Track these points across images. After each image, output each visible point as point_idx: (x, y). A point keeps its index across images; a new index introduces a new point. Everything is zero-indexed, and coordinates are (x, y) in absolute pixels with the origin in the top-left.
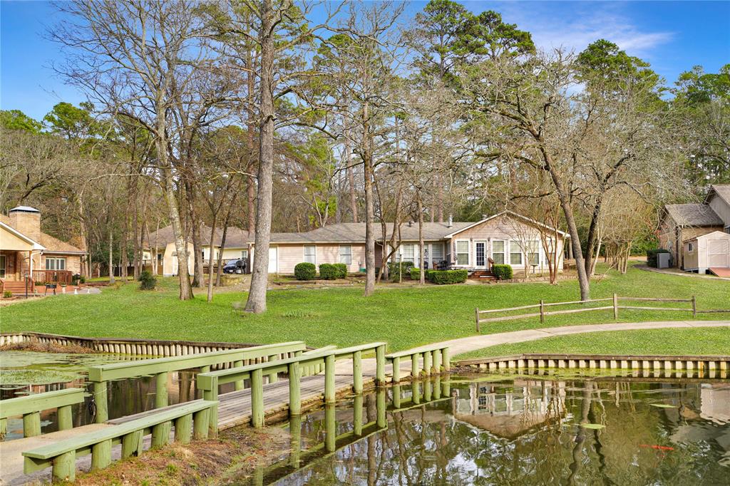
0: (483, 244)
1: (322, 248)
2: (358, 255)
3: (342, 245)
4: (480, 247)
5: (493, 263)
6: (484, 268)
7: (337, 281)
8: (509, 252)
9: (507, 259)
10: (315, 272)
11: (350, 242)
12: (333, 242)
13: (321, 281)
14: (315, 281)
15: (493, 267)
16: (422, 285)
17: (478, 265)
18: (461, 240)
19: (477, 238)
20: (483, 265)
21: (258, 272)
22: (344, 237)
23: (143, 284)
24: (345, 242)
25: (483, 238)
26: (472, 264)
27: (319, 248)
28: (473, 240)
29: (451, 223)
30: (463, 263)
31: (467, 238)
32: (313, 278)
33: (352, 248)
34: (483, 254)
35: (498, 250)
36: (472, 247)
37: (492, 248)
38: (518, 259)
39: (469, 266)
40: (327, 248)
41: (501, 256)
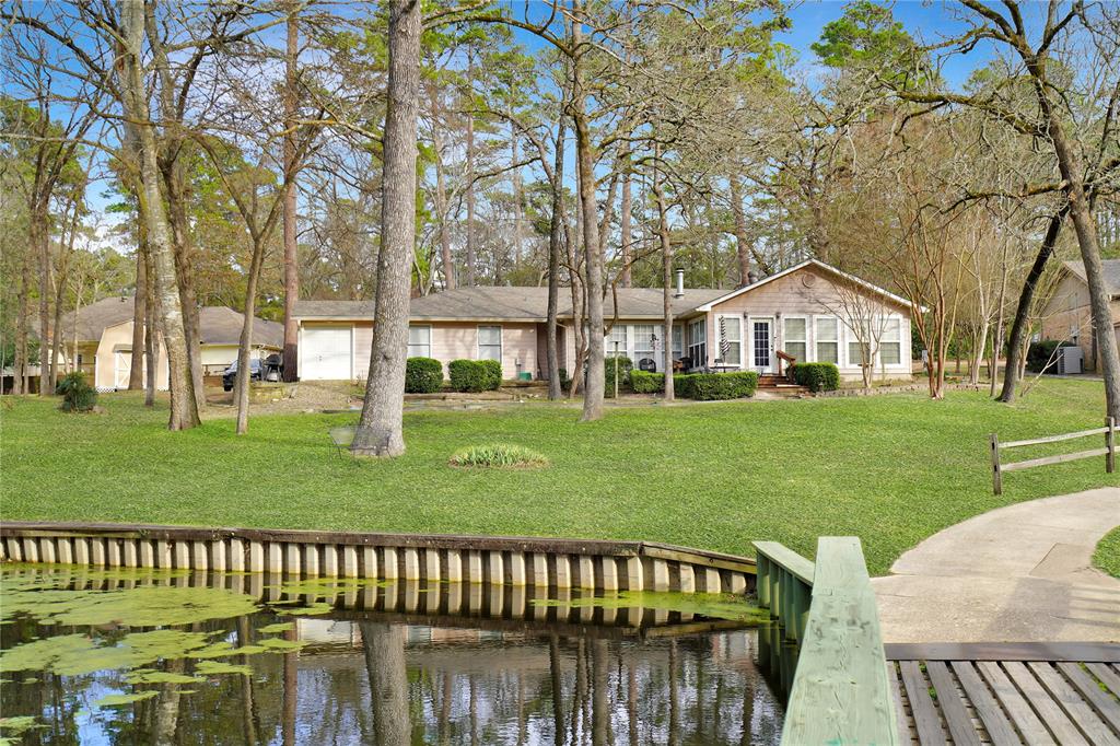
0: (767, 324)
1: (442, 331)
2: (514, 346)
3: (483, 325)
4: (761, 331)
5: (786, 360)
6: (770, 370)
7: (486, 394)
8: (816, 341)
9: (812, 354)
10: (441, 376)
11: (500, 320)
12: (465, 319)
13: (453, 394)
14: (443, 394)
15: (790, 368)
16: (671, 402)
17: (757, 364)
18: (725, 315)
19: (756, 312)
20: (767, 364)
21: (386, 358)
22: (487, 310)
23: (68, 399)
24: (491, 320)
25: (766, 312)
26: (747, 363)
27: (436, 330)
28: (749, 317)
29: (681, 290)
31: (735, 312)
32: (438, 389)
33: (504, 332)
34: (767, 343)
35: (795, 336)
36: (746, 330)
37: (783, 332)
38: (831, 353)
39: (742, 365)
40: (452, 331)
41: (799, 348)
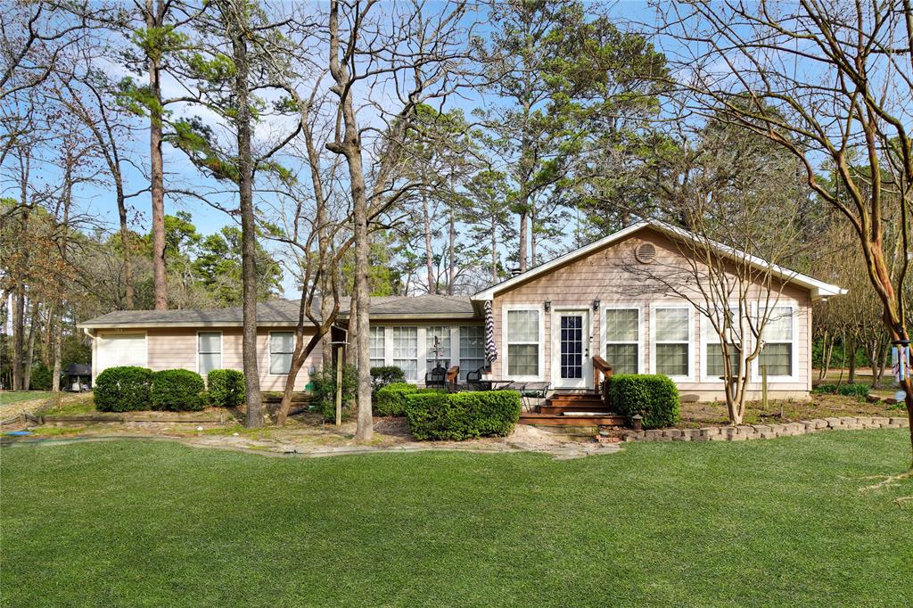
0: (579, 319)
3: (276, 332)
4: (572, 332)
5: (606, 370)
6: (581, 384)
8: (654, 342)
9: (647, 362)
15: (608, 383)
17: (563, 376)
18: (517, 307)
19: (562, 302)
20: (579, 375)
25: (578, 301)
26: (550, 373)
27: (226, 339)
28: (553, 308)
30: (524, 372)
31: (533, 302)
34: (579, 346)
35: (622, 334)
36: (548, 328)
37: (604, 329)
38: (678, 361)
39: (541, 378)
41: (629, 351)
